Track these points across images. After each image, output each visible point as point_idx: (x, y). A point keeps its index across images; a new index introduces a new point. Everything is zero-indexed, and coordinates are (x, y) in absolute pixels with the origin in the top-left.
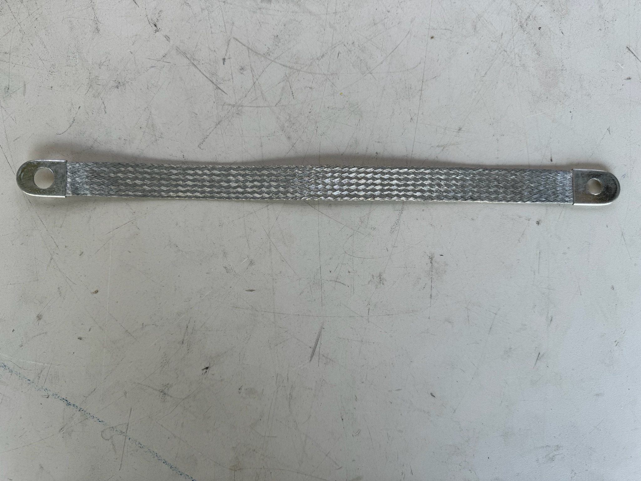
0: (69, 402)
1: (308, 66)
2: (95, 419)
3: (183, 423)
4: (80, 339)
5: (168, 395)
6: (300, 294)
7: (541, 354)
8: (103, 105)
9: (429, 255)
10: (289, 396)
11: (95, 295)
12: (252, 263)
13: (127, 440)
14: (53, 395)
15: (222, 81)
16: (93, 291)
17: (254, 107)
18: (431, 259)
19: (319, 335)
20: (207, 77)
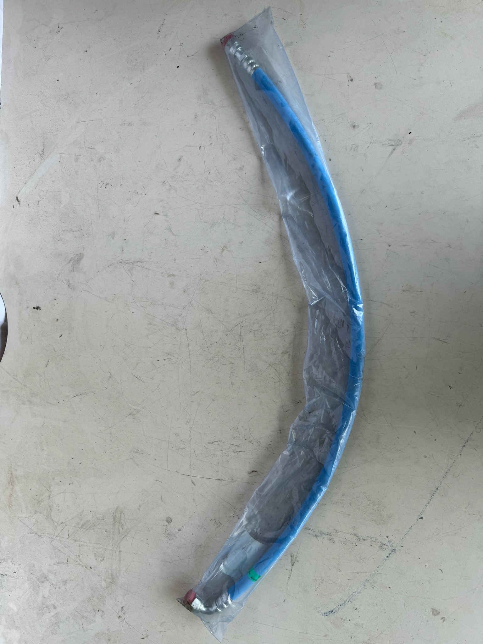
0: (463, 446)
2: (471, 435)
3: (474, 398)
4: (435, 440)
5: (461, 404)
6: (419, 347)
7: (448, 246)
10: (464, 353)
11: (416, 433)
12: (404, 367)
13: (481, 422)
14: (460, 452)
16: (414, 433)
18: (404, 291)
19: (437, 339)
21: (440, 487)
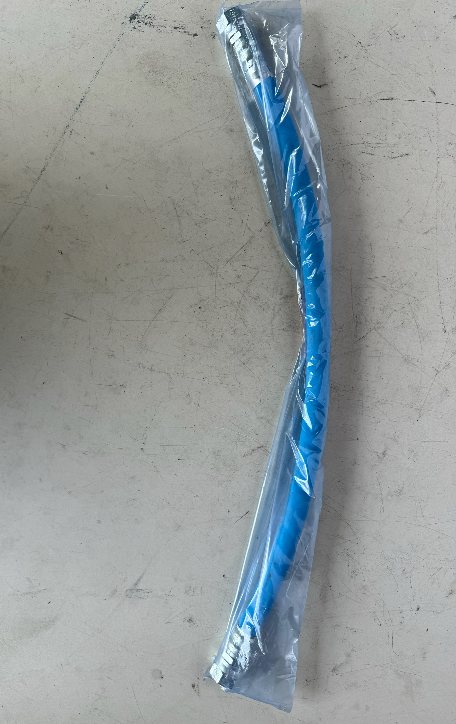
0: (43, 171)
1: (240, 317)
2: (33, 187)
3: (30, 238)
4: (80, 178)
5: (46, 230)
6: (103, 309)
7: (65, 447)
8: (219, 191)
9: (125, 385)
10: (45, 300)
11: (105, 187)
12: (122, 280)
13: (21, 206)
14: (47, 162)
15: (231, 264)
16: (108, 186)
17: (216, 284)
18: (123, 386)
19: (79, 319)
20: (234, 255)
21: (74, 112)
